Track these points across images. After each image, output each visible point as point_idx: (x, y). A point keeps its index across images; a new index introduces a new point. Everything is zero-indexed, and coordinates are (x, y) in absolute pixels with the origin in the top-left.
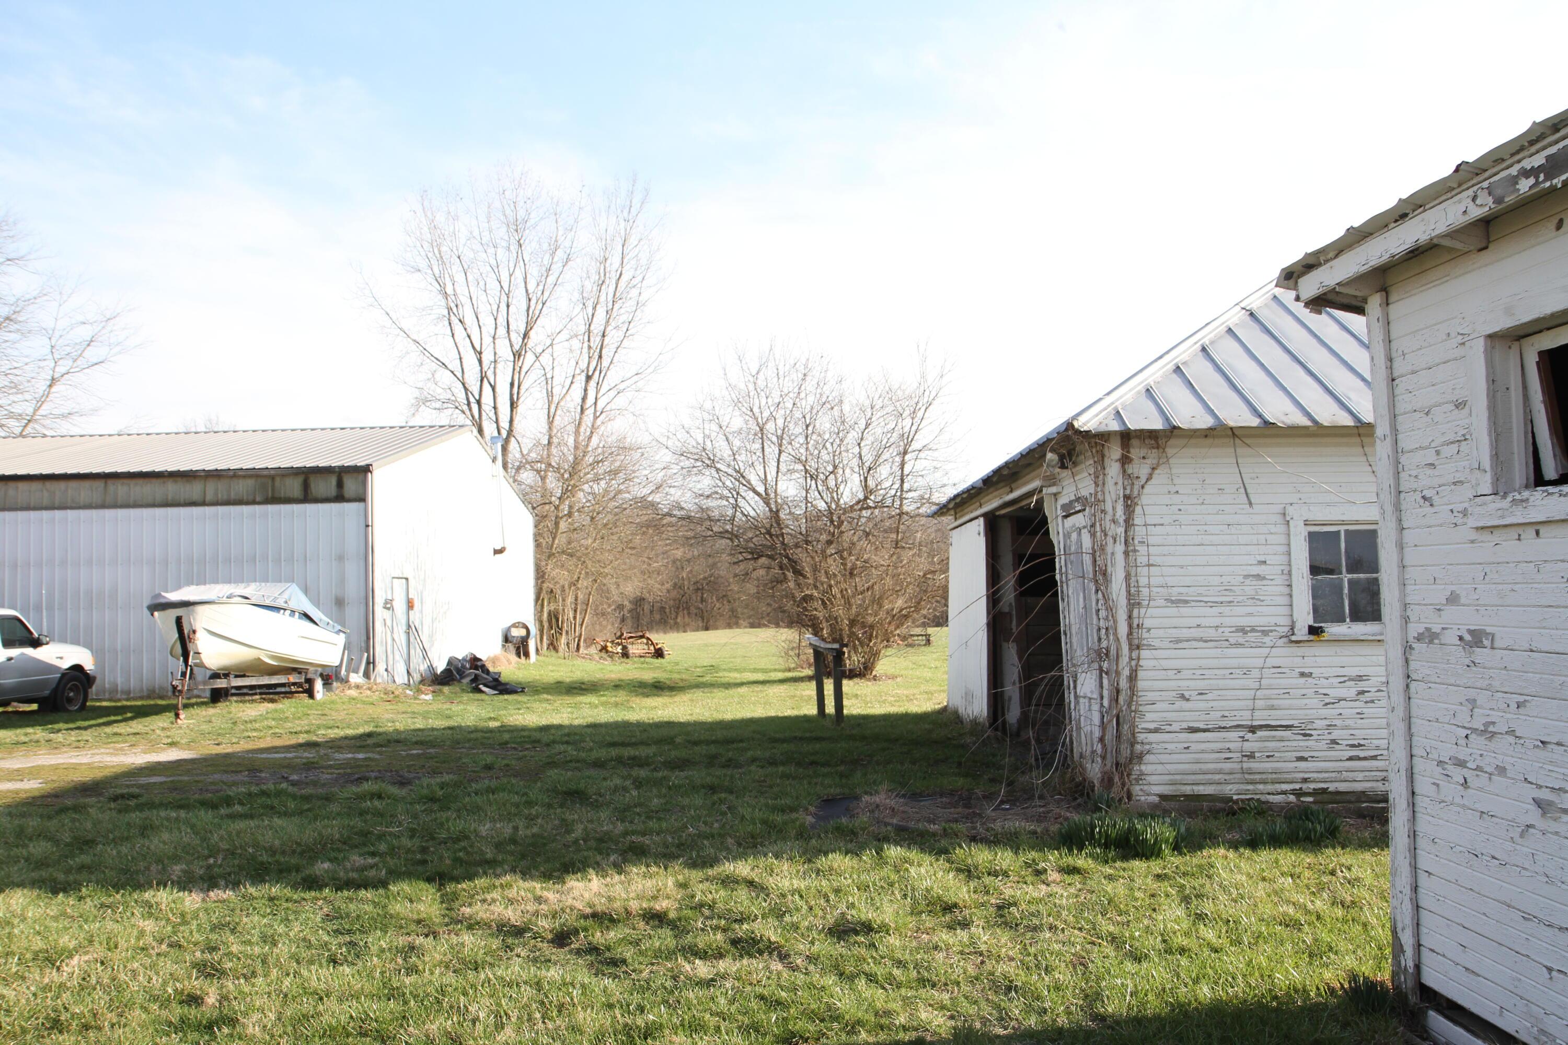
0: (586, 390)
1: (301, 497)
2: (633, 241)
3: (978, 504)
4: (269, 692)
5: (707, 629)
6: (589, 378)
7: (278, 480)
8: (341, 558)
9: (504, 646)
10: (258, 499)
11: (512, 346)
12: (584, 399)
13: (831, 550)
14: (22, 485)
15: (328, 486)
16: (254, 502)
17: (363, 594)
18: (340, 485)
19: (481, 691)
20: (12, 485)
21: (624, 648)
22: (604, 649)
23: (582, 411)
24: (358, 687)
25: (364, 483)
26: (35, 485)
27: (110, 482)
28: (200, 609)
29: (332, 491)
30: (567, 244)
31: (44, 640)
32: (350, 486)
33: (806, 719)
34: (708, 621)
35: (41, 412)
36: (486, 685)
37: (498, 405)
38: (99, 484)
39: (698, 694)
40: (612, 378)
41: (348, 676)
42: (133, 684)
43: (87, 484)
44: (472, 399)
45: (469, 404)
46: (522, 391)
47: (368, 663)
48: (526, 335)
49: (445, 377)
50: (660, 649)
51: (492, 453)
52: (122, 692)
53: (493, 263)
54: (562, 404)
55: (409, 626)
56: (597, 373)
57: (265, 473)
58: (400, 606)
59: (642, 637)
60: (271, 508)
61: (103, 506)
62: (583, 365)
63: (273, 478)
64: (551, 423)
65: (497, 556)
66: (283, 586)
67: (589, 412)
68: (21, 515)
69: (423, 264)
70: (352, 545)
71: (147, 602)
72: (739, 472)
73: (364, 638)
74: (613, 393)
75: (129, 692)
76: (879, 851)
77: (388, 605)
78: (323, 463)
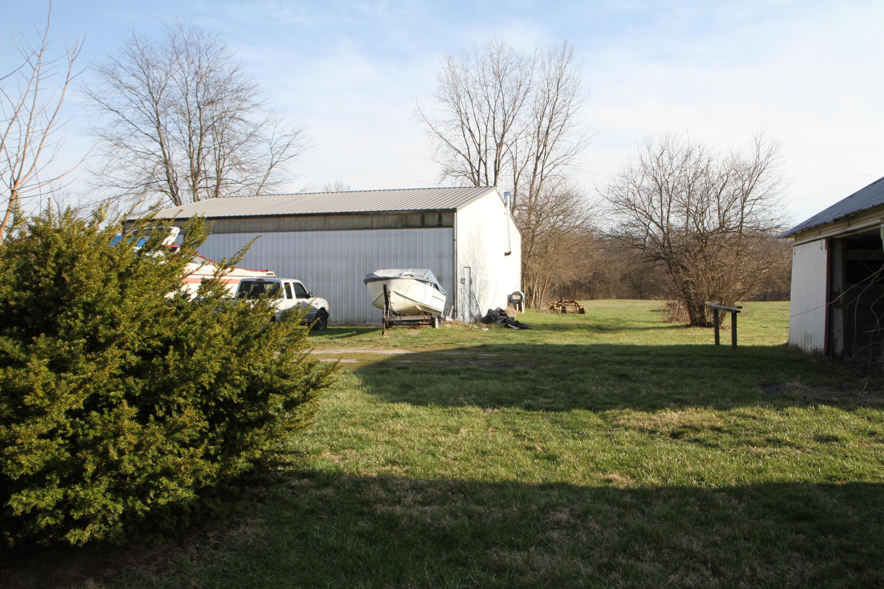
0: (536, 165)
1: (420, 225)
2: (563, 79)
3: (818, 231)
4: (414, 324)
5: (592, 299)
6: (538, 158)
7: (409, 216)
8: (440, 257)
9: (508, 305)
10: (399, 226)
11: (496, 141)
12: (535, 169)
13: (700, 256)
14: (287, 219)
15: (433, 219)
16: (396, 228)
17: (452, 275)
18: (440, 219)
19: (509, 327)
20: (282, 219)
21: (564, 308)
22: (552, 308)
23: (534, 176)
24: (450, 323)
25: (453, 218)
26: (293, 219)
27: (327, 217)
28: (393, 281)
29: (436, 221)
30: (527, 82)
31: (311, 295)
32: (445, 219)
33: (712, 346)
34: (593, 294)
35: (266, 182)
36: (512, 324)
37: (488, 174)
38: (322, 218)
39: (629, 333)
40: (553, 156)
41: (445, 318)
42: (338, 318)
43: (316, 218)
44: (474, 171)
45: (472, 173)
46: (501, 166)
47: (454, 311)
48: (503, 135)
49: (460, 158)
50: (583, 309)
51: (505, 201)
52: (333, 322)
53: (486, 95)
54: (523, 172)
55: (470, 293)
56: (543, 155)
57: (403, 212)
58: (467, 282)
59: (572, 302)
60: (405, 231)
61: (324, 229)
62: (534, 149)
63: (406, 215)
64: (516, 184)
65: (507, 256)
66: (425, 270)
67: (538, 177)
68: (286, 234)
69: (449, 98)
70: (446, 250)
71: (363, 278)
72: (645, 211)
73: (452, 298)
74: (551, 166)
75: (336, 322)
76: (816, 408)
77: (463, 280)
78: (431, 207)
